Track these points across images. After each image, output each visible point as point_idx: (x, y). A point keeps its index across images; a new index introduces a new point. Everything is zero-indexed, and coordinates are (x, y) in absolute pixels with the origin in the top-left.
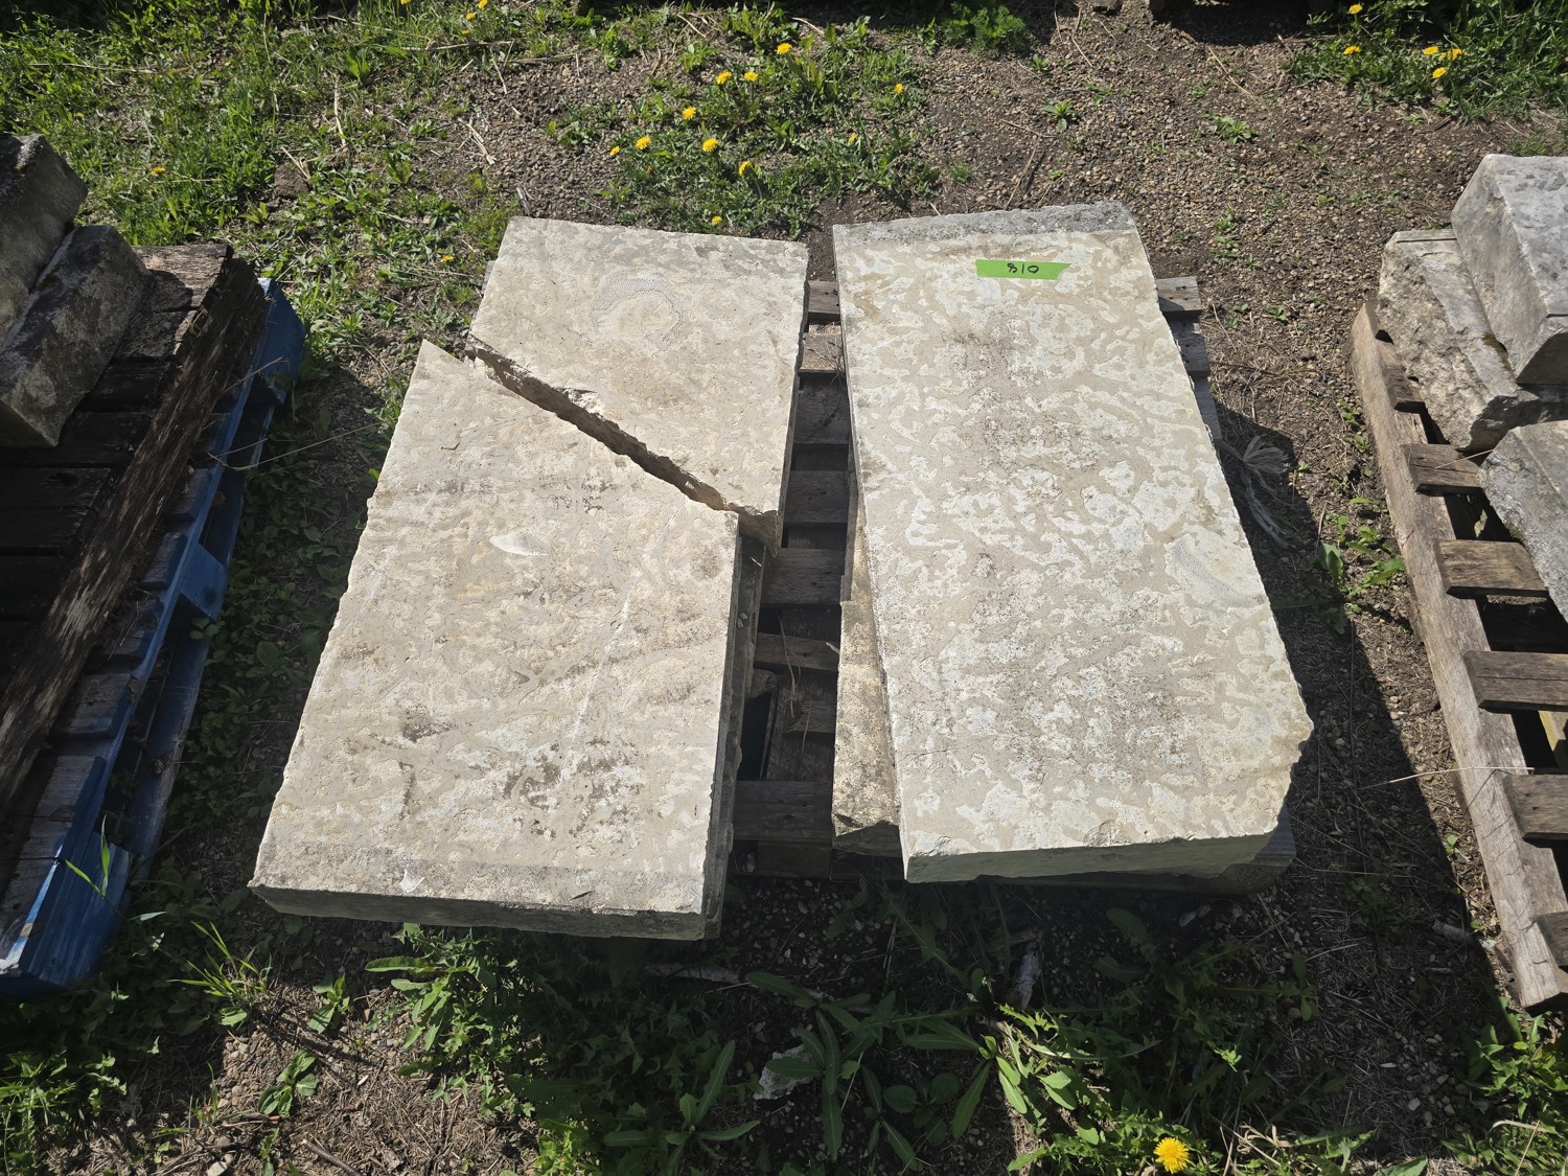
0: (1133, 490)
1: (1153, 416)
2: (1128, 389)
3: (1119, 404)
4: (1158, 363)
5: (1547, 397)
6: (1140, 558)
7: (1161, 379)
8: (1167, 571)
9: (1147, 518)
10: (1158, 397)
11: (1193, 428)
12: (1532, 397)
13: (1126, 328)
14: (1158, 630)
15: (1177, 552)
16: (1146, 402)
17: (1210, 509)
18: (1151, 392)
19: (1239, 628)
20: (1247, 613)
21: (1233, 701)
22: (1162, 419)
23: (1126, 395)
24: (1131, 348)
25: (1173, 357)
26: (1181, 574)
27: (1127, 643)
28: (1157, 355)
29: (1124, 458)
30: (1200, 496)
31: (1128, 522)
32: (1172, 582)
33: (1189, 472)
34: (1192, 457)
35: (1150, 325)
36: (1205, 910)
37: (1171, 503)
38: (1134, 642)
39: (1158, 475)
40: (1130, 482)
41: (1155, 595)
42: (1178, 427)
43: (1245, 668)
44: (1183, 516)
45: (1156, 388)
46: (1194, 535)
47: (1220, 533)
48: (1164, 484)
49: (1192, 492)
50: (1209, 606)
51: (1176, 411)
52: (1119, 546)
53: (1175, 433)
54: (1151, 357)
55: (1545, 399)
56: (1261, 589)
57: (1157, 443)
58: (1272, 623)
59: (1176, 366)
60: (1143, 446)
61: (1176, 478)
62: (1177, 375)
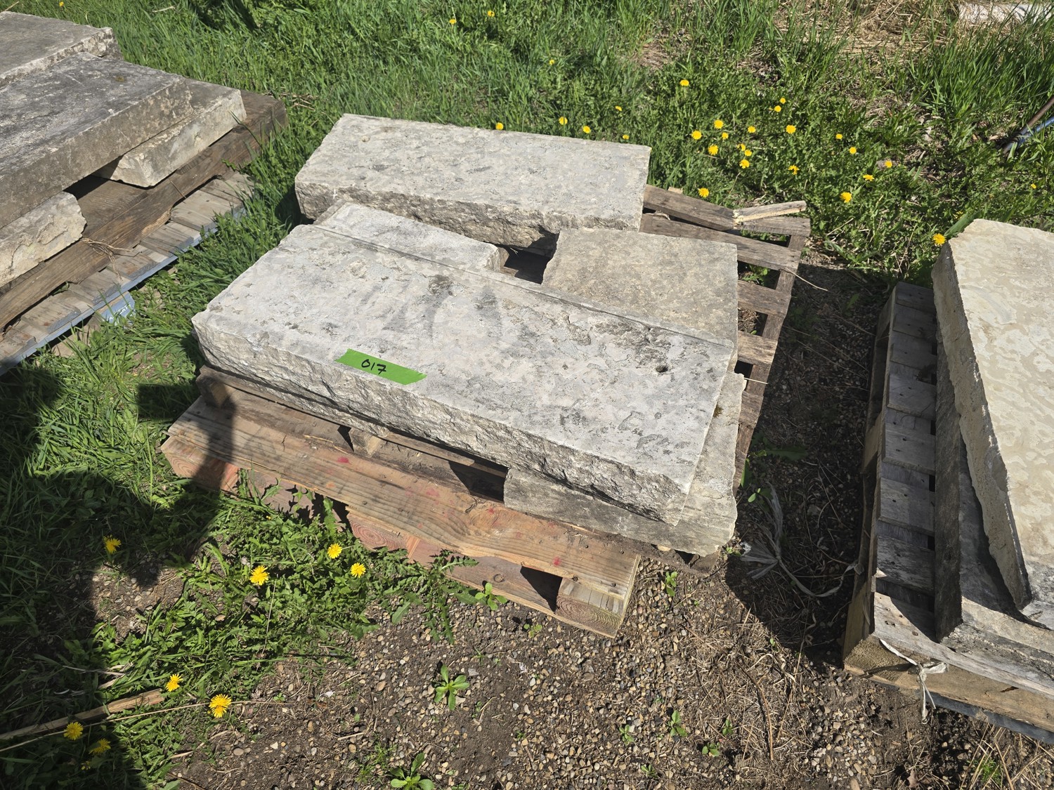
0: (1035, 354)
1: (1018, 392)
2: (1036, 415)
3: (1044, 407)
4: (1012, 428)
6: (1031, 320)
7: (1010, 415)
8: (1015, 311)
9: (1026, 337)
10: (1013, 404)
11: (990, 377)
13: (1037, 463)
14: (1024, 290)
15: (1009, 317)
16: (1023, 404)
17: (985, 332)
18: (1019, 408)
19: (977, 280)
20: (972, 284)
21: (986, 256)
22: (1012, 389)
23: (1038, 412)
24: (1033, 445)
25: (1000, 428)
26: (1008, 308)
27: (1042, 289)
28: (1013, 434)
29: (1041, 373)
30: (991, 340)
31: (1039, 339)
32: (1014, 306)
33: (996, 353)
34: (993, 362)
35: (1016, 459)
37: (1009, 341)
38: (1035, 288)
39: (1018, 359)
40: (1036, 359)
41: (1024, 303)
42: (1001, 381)
43: (978, 266)
44: (1003, 332)
45: (1015, 410)
46: (997, 322)
47: (981, 319)
48: (1013, 352)
49: (995, 343)
50: (992, 291)
51: (1000, 391)
52: (1045, 329)
53: (1004, 378)
54: (1018, 433)
56: (962, 291)
57: (1017, 376)
58: (959, 277)
59: (998, 420)
60: (1027, 377)
61: (1005, 353)
62: (998, 414)
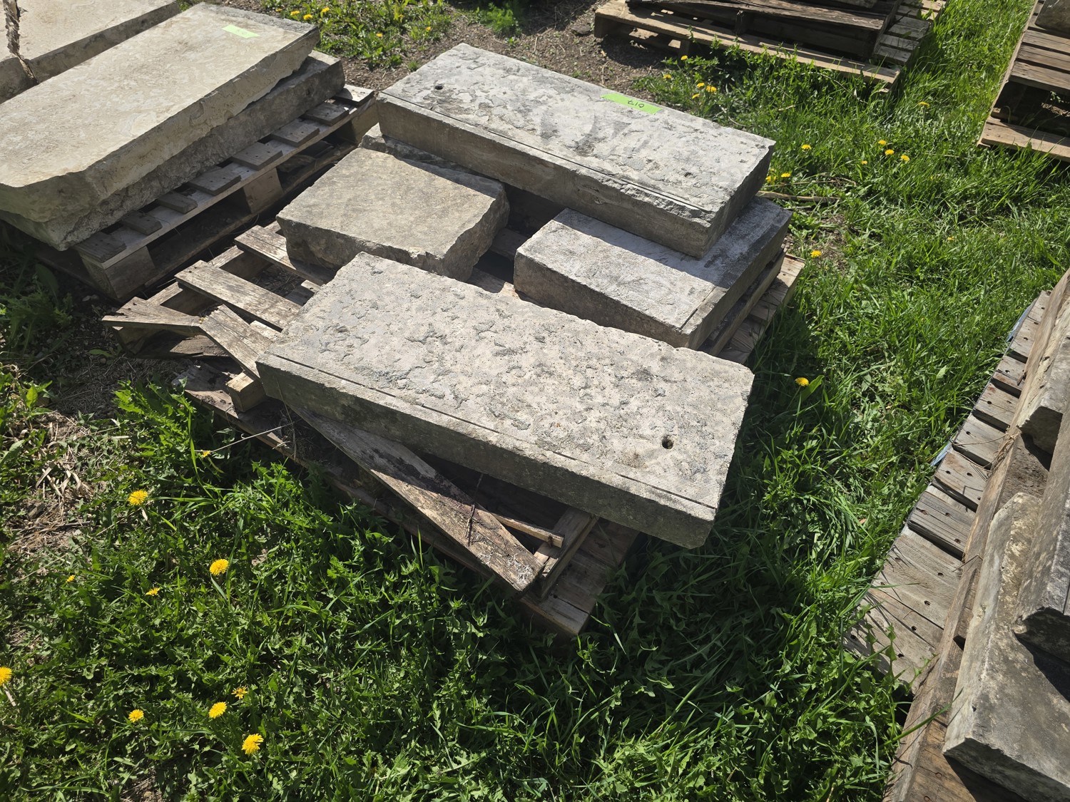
0: (154, 97)
1: (201, 82)
2: (208, 73)
3: (197, 75)
5: (390, 144)
7: (225, 74)
10: (214, 78)
12: (383, 141)
13: (242, 58)
16: (207, 78)
23: (204, 74)
24: (233, 63)
33: (181, 99)
35: (253, 60)
36: (95, 297)
39: (171, 96)
40: (157, 95)
45: (218, 76)
48: (167, 99)
51: (211, 83)
54: (234, 68)
55: (388, 144)
57: (188, 88)
61: (174, 99)
62: (232, 75)
